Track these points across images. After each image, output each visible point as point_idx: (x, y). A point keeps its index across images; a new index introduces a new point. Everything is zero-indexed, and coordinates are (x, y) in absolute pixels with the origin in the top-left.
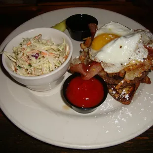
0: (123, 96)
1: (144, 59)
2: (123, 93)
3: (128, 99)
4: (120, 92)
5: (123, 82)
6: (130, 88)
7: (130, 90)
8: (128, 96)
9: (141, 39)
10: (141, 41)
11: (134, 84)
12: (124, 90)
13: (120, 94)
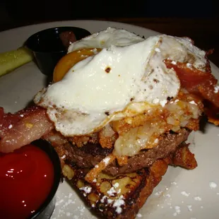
0: (110, 201)
1: (169, 99)
2: (111, 192)
3: (119, 210)
4: (102, 189)
5: (107, 161)
6: (132, 179)
7: (133, 184)
8: (122, 202)
9: (156, 46)
10: (157, 50)
11: (147, 169)
12: (116, 185)
13: (103, 195)
